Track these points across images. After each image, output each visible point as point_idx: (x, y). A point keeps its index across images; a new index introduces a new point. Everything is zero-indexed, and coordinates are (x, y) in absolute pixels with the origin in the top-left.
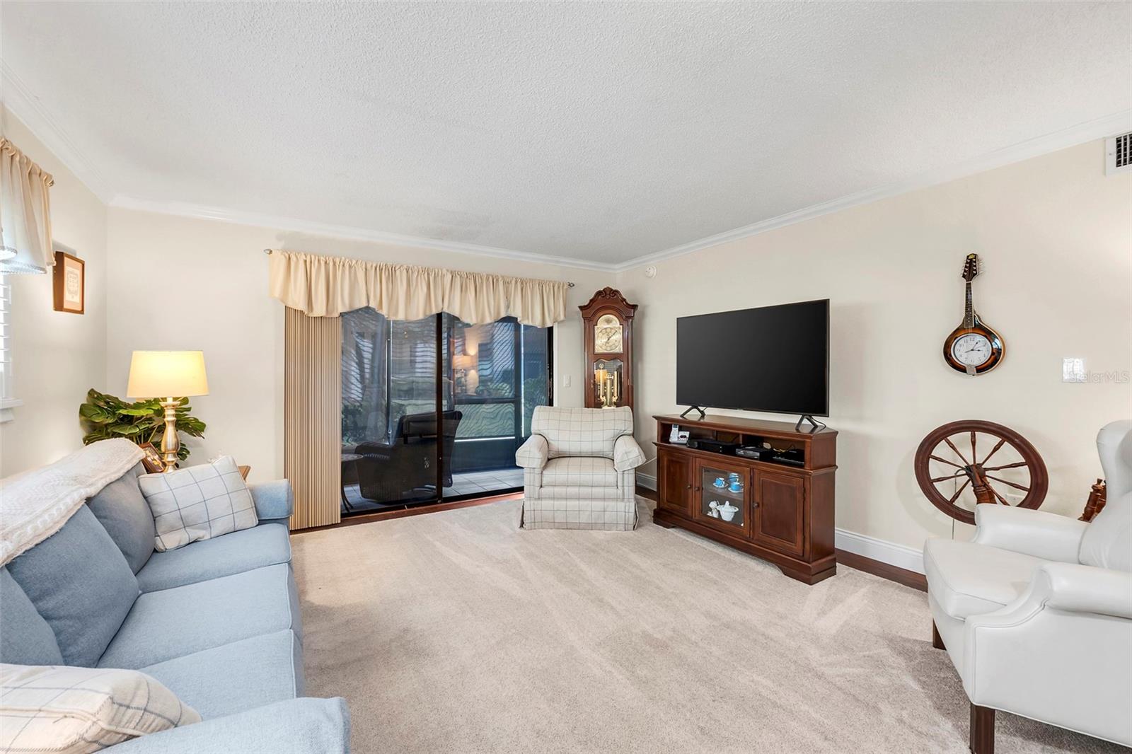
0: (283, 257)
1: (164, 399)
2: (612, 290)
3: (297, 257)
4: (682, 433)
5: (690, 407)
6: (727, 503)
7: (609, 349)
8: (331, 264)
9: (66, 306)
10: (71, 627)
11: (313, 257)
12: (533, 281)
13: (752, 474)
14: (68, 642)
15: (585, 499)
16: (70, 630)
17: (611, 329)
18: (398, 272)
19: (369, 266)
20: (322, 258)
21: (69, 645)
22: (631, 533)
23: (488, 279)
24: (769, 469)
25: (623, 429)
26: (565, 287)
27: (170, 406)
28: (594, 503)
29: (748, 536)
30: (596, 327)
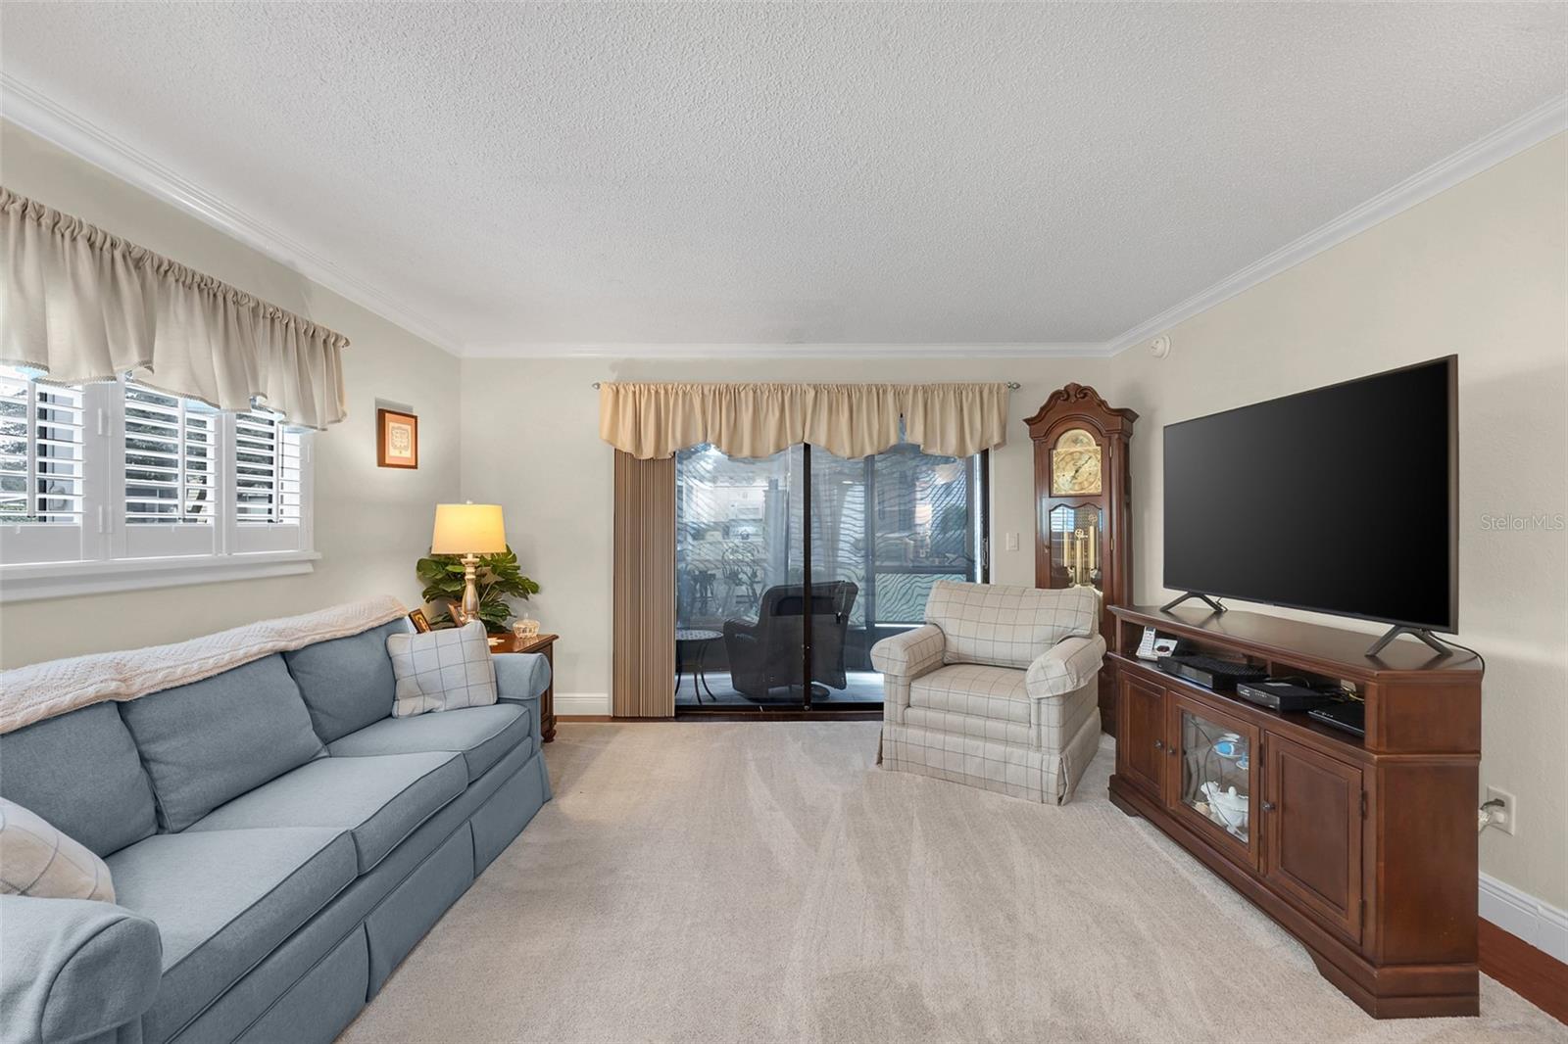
0: (610, 390)
1: (463, 556)
2: (1079, 386)
3: (625, 389)
4: (1162, 642)
5: (1186, 593)
6: (1232, 790)
7: (1077, 488)
8: (662, 392)
9: (387, 462)
10: (175, 773)
11: (642, 386)
12: (944, 387)
13: (1262, 741)
14: (170, 788)
15: (974, 736)
16: (174, 777)
17: (1081, 453)
18: (743, 394)
19: (706, 392)
20: (652, 386)
21: (171, 791)
22: (1052, 809)
23: (869, 392)
24: (1293, 736)
25: (1072, 626)
26: (1003, 391)
27: (470, 562)
28: (989, 745)
29: (1256, 868)
30: (1055, 452)
